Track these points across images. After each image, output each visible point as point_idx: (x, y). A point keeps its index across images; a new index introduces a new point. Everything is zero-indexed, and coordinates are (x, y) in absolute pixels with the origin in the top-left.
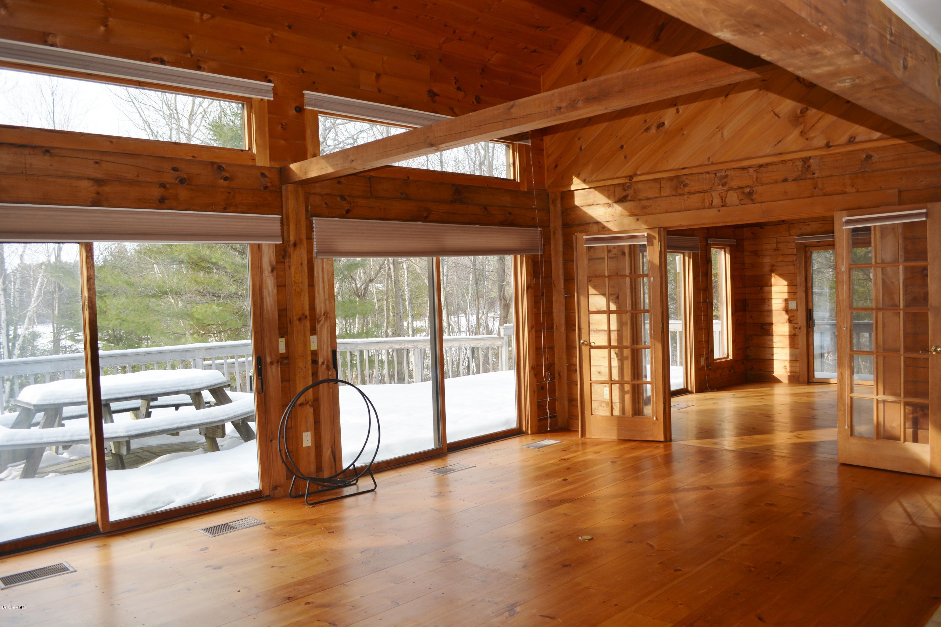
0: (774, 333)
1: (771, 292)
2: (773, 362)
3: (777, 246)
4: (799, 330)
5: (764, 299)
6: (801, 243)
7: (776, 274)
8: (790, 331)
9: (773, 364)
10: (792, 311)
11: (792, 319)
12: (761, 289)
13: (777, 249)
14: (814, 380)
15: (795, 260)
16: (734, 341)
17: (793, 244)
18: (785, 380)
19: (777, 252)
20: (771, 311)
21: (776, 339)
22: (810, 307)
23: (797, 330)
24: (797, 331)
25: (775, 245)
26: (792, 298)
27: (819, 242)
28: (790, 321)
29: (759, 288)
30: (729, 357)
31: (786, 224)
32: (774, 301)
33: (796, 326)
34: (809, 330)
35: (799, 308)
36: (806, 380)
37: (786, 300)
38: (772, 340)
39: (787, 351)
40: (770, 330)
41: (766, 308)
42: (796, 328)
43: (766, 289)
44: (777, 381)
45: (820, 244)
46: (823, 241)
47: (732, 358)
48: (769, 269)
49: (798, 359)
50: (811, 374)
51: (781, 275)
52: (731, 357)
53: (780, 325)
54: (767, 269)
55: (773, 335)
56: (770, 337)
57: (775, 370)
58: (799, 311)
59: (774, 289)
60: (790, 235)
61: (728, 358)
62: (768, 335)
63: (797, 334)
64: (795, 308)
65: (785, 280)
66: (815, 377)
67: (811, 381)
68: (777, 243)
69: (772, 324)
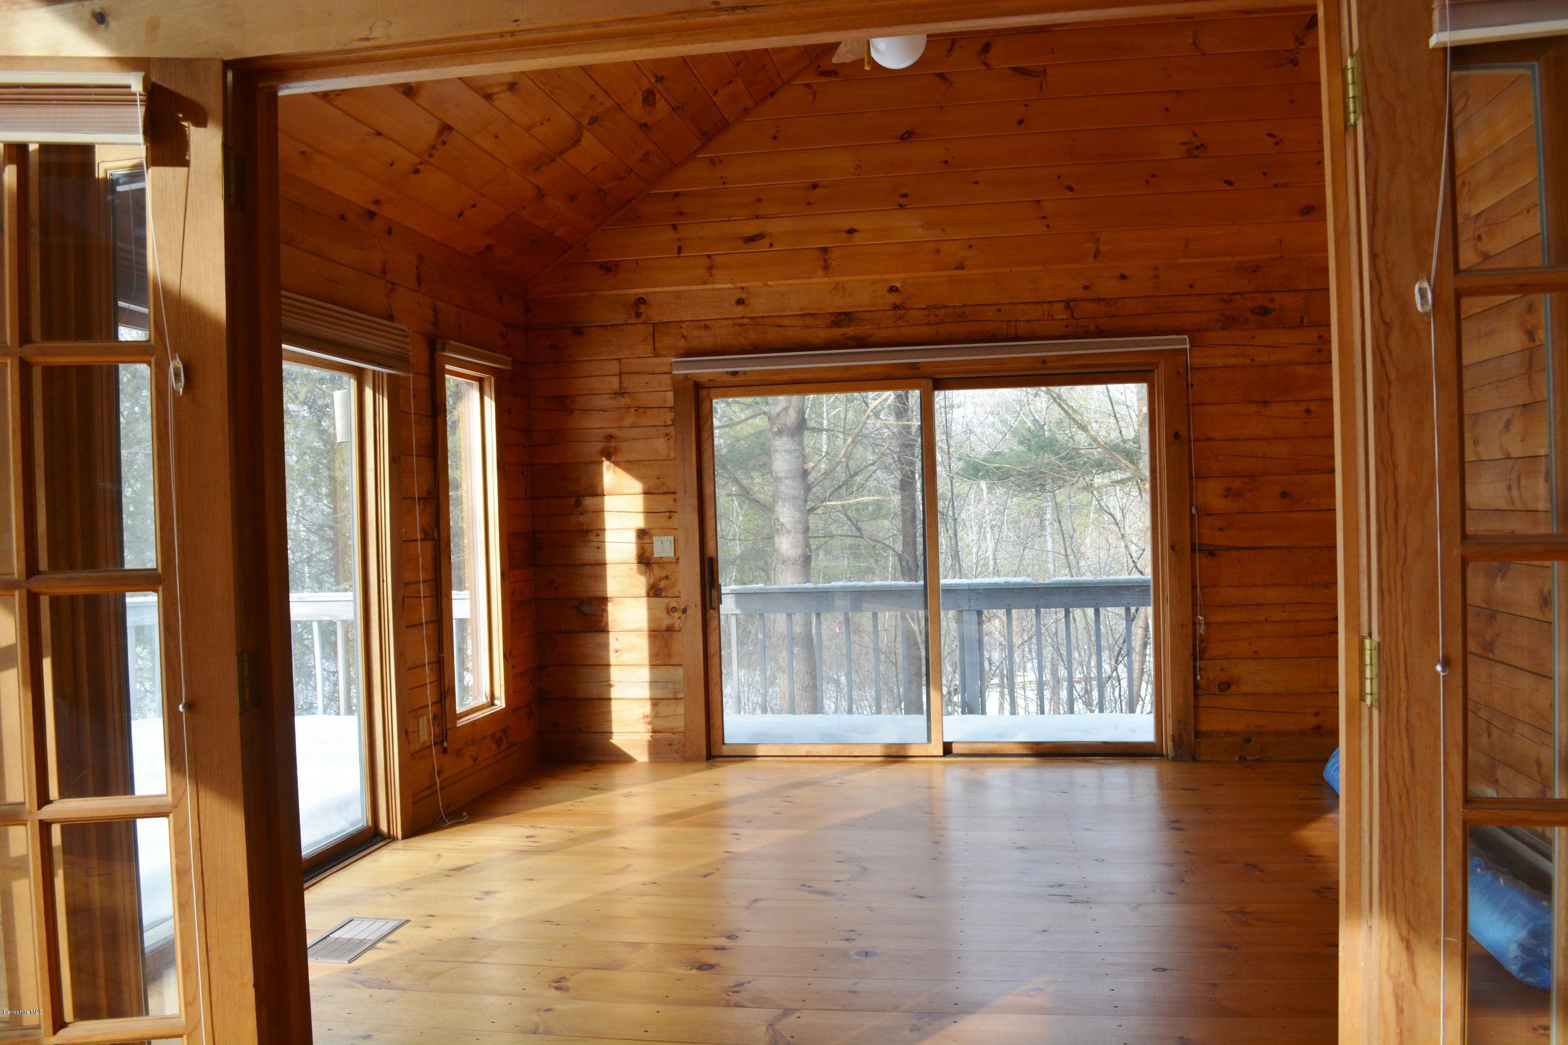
0: (611, 625)
1: (600, 511)
2: (610, 706)
3: (621, 382)
4: (683, 616)
5: (587, 531)
6: (686, 377)
7: (617, 464)
8: (652, 619)
9: (609, 713)
10: (661, 563)
11: (662, 584)
12: (578, 504)
13: (621, 393)
14: (725, 751)
15: (670, 422)
16: (508, 655)
17: (667, 380)
18: (641, 756)
19: (623, 401)
20: (602, 564)
21: (616, 641)
22: (710, 552)
23: (676, 615)
24: (675, 620)
25: (615, 380)
26: (662, 529)
27: (735, 374)
28: (654, 591)
29: (572, 500)
30: (496, 702)
31: (644, 323)
32: (609, 536)
33: (673, 604)
34: (708, 615)
35: (679, 554)
36: (704, 752)
37: (642, 534)
38: (606, 646)
39: (645, 674)
40: (602, 616)
41: (587, 555)
42: (674, 610)
43: (589, 502)
44: (621, 758)
45: (740, 378)
46: (745, 373)
47: (504, 706)
48: (600, 446)
49: (681, 695)
50: (715, 734)
51: (630, 466)
52: (501, 703)
53: (628, 601)
54: (595, 447)
55: (608, 632)
56: (603, 635)
57: (615, 728)
58: (682, 562)
59: (609, 502)
60: (657, 354)
61: (493, 704)
62: (596, 631)
63: (677, 627)
64: (672, 555)
65: (639, 477)
66: (726, 742)
67: (715, 754)
68: (620, 374)
69: (604, 600)
